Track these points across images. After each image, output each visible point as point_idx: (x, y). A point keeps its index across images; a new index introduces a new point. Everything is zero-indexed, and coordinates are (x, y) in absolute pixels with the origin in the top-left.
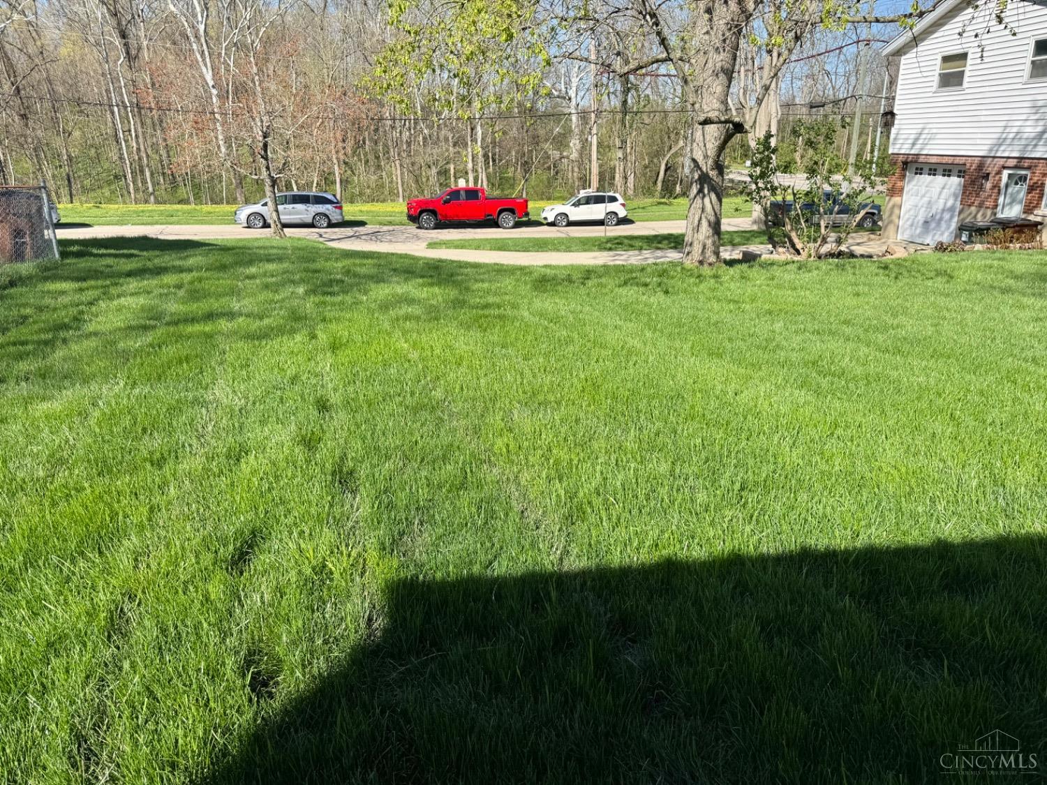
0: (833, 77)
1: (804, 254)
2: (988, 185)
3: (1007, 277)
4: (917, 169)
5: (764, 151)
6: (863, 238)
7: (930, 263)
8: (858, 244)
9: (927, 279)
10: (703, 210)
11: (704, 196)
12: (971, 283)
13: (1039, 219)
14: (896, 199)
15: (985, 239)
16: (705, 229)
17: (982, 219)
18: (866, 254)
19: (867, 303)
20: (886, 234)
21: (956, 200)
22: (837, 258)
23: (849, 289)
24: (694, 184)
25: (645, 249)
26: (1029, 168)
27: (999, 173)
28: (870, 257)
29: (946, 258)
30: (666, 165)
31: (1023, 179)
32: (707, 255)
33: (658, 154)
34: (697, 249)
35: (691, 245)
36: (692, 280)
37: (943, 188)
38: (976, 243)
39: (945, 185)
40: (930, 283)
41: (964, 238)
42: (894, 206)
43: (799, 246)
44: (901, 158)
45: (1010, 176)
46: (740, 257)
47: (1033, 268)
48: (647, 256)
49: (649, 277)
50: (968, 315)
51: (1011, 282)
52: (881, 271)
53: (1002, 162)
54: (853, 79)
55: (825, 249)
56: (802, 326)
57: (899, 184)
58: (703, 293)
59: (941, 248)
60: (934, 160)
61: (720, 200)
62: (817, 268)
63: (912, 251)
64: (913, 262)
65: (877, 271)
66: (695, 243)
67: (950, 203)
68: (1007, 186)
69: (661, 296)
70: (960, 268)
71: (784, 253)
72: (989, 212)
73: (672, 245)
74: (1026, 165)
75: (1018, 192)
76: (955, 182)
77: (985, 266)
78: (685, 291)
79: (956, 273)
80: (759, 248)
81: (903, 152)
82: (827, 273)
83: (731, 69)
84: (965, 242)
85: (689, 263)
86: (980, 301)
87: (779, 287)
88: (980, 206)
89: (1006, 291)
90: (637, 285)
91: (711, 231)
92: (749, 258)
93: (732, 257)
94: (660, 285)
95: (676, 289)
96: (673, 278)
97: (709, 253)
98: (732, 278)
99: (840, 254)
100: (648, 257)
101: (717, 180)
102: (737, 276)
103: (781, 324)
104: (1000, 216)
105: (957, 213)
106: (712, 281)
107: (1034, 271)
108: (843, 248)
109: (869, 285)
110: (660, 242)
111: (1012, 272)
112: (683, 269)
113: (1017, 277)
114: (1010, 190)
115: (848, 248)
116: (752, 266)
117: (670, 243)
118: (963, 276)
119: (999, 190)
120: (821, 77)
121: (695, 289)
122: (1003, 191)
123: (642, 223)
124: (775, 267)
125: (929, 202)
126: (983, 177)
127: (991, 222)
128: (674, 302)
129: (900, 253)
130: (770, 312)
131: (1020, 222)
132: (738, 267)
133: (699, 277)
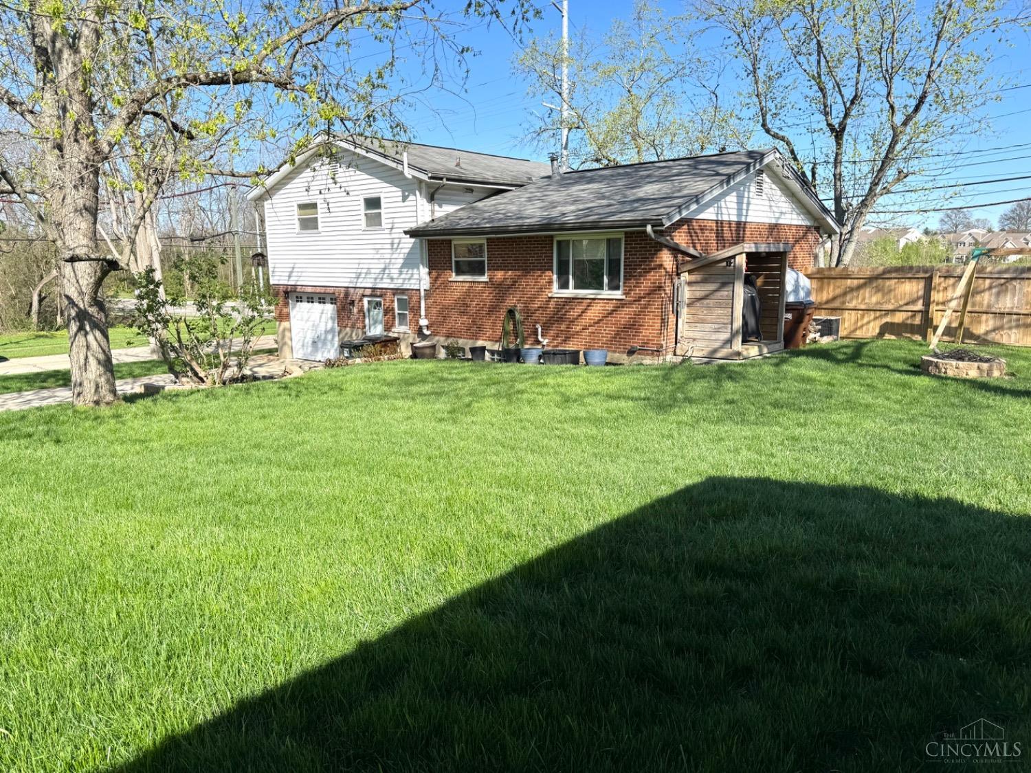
0: (209, 213)
1: (209, 382)
2: (355, 310)
3: (382, 385)
4: (297, 297)
5: (147, 285)
6: (263, 359)
7: (322, 379)
8: (260, 366)
9: (323, 394)
10: (88, 347)
11: (86, 334)
12: (357, 393)
13: (396, 335)
14: (285, 324)
15: (362, 353)
16: (94, 368)
17: (356, 338)
18: (267, 375)
19: (274, 424)
20: (283, 354)
21: (334, 323)
22: (241, 382)
23: (255, 412)
24: (72, 321)
25: (26, 390)
26: (381, 296)
27: (361, 300)
28: (272, 377)
29: (334, 373)
30: (40, 295)
31: (378, 304)
32: (102, 394)
33: (28, 283)
34: (89, 389)
35: (81, 384)
36: (87, 424)
37: (322, 313)
38: (356, 358)
39: (323, 310)
40: (324, 397)
41: (346, 355)
42: (284, 330)
43: (202, 374)
44: (281, 288)
45: (369, 302)
46: (142, 390)
47: (399, 376)
48: (29, 398)
49: (32, 427)
50: (358, 422)
51: (385, 388)
52: (282, 391)
53: (361, 291)
54: (227, 216)
55: (228, 374)
56: (215, 458)
57: (285, 310)
58: (103, 437)
59: (329, 364)
60: (309, 290)
61: (106, 337)
62: (224, 395)
63: (307, 368)
64: (309, 379)
65: (279, 391)
66: (86, 383)
67: (330, 325)
68: (369, 310)
69: (51, 448)
70: (346, 381)
71: (188, 382)
72: (360, 332)
73: (61, 382)
74: (378, 293)
75: (378, 314)
76: (329, 308)
77: (365, 377)
78: (81, 437)
79: (344, 387)
80: (161, 378)
81: (281, 282)
82: (233, 399)
83: (94, 206)
84: (347, 357)
85: (80, 404)
86: (365, 408)
87: (185, 419)
88: (353, 327)
89: (383, 397)
90: (18, 437)
91: (101, 369)
92: (152, 391)
93: (133, 391)
94: (47, 433)
95: (70, 436)
96: (63, 423)
97: (104, 391)
98: (135, 416)
99: (243, 378)
100: (32, 399)
101: (99, 317)
102: (141, 413)
103: (193, 459)
104: (369, 334)
105: (337, 334)
106: (112, 421)
107: (399, 378)
108: (247, 372)
109: (273, 406)
110: (44, 381)
111: (385, 380)
112: (75, 412)
113: (389, 384)
114: (371, 313)
115: (251, 370)
116: (156, 400)
117: (58, 380)
118: (351, 388)
119: (364, 313)
120: (197, 212)
121: (93, 433)
122: (367, 314)
123: (18, 359)
124: (181, 398)
125: (313, 325)
126: (350, 304)
127: (364, 339)
128: (68, 452)
129: (297, 373)
130: (180, 448)
131: (384, 339)
132: (140, 403)
133: (96, 418)
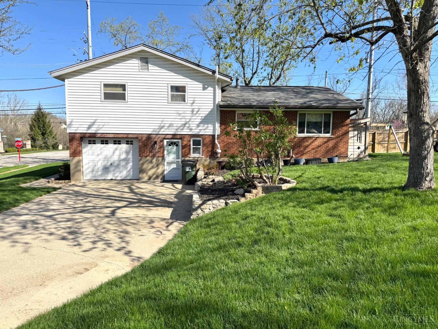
2: (157, 147)
20: (75, 178)
26: (180, 139)
27: (162, 141)
39: (117, 148)
42: (78, 162)
44: (78, 135)
45: (167, 142)
53: (163, 136)
72: (160, 159)
74: (178, 137)
81: (79, 131)
119: (164, 148)
125: (105, 158)
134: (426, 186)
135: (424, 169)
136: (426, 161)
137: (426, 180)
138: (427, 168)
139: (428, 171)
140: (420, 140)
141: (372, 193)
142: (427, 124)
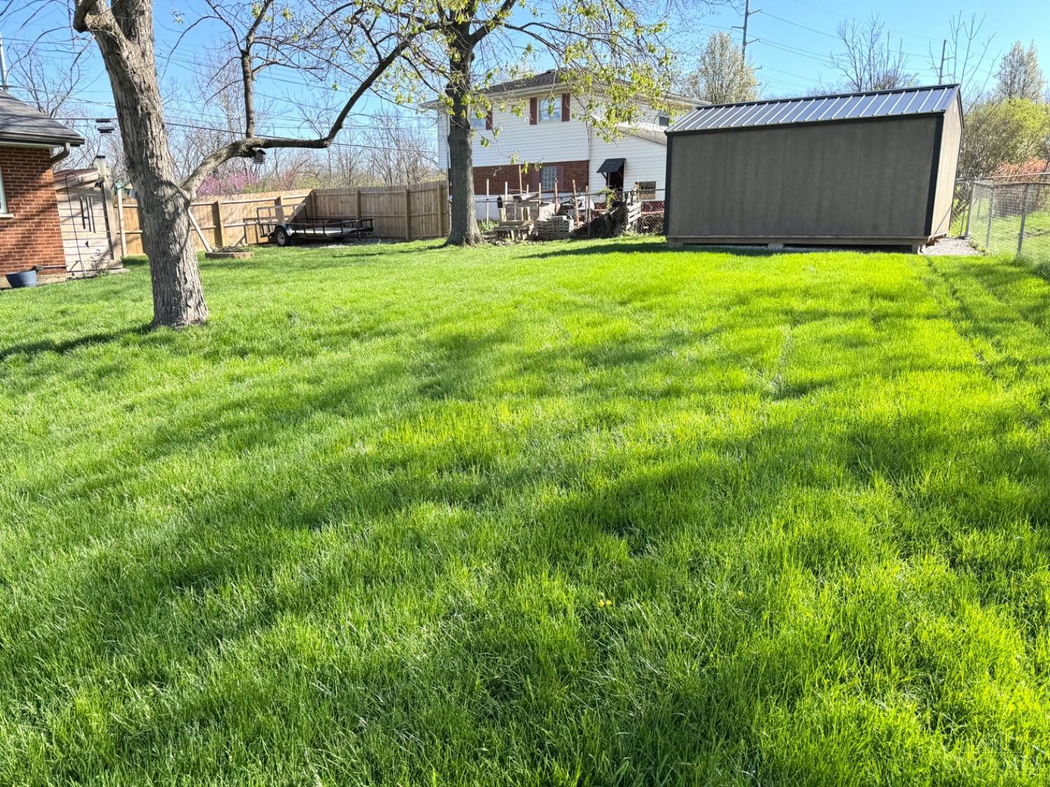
134: (191, 319)
135: (179, 283)
136: (181, 265)
137: (187, 305)
138: (185, 279)
139: (189, 286)
140: (161, 221)
141: (78, 350)
142: (170, 184)
